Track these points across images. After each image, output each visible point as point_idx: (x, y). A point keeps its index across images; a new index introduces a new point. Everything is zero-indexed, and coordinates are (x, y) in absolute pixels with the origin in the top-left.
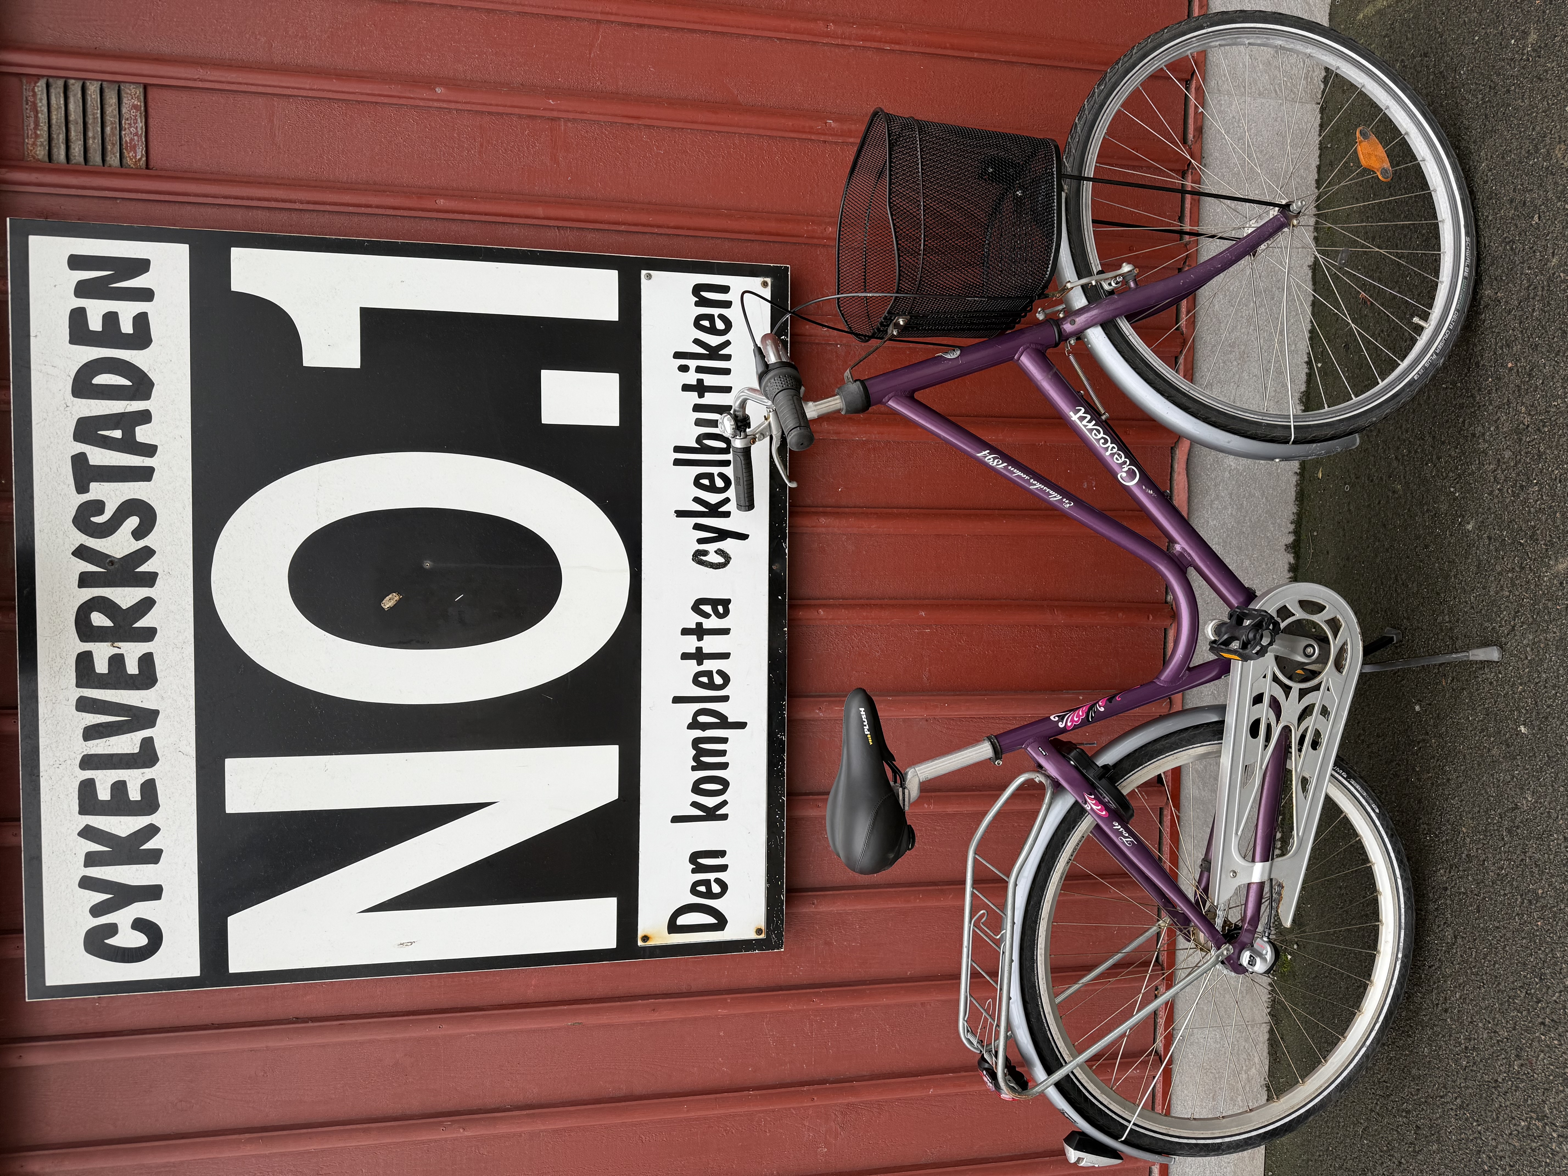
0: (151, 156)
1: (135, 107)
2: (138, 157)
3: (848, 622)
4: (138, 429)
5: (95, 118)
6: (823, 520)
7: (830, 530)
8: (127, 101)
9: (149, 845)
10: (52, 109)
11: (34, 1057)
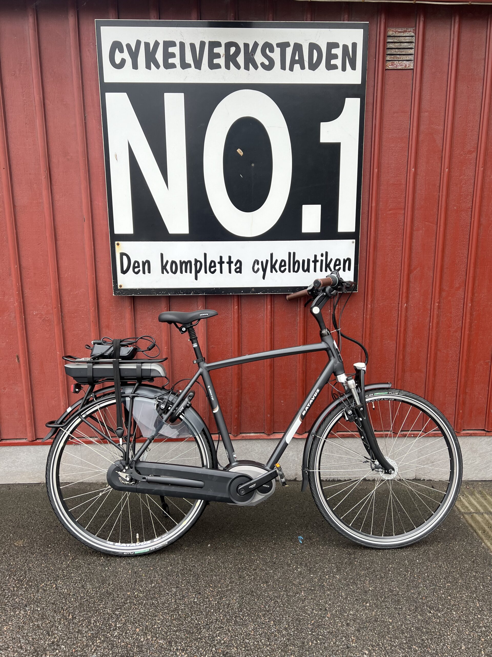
0: (390, 71)
1: (406, 66)
2: (389, 66)
3: (233, 317)
4: (299, 65)
5: (402, 52)
6: (269, 307)
7: (265, 310)
8: (407, 63)
9: (152, 65)
10: (405, 38)
11: (71, 20)
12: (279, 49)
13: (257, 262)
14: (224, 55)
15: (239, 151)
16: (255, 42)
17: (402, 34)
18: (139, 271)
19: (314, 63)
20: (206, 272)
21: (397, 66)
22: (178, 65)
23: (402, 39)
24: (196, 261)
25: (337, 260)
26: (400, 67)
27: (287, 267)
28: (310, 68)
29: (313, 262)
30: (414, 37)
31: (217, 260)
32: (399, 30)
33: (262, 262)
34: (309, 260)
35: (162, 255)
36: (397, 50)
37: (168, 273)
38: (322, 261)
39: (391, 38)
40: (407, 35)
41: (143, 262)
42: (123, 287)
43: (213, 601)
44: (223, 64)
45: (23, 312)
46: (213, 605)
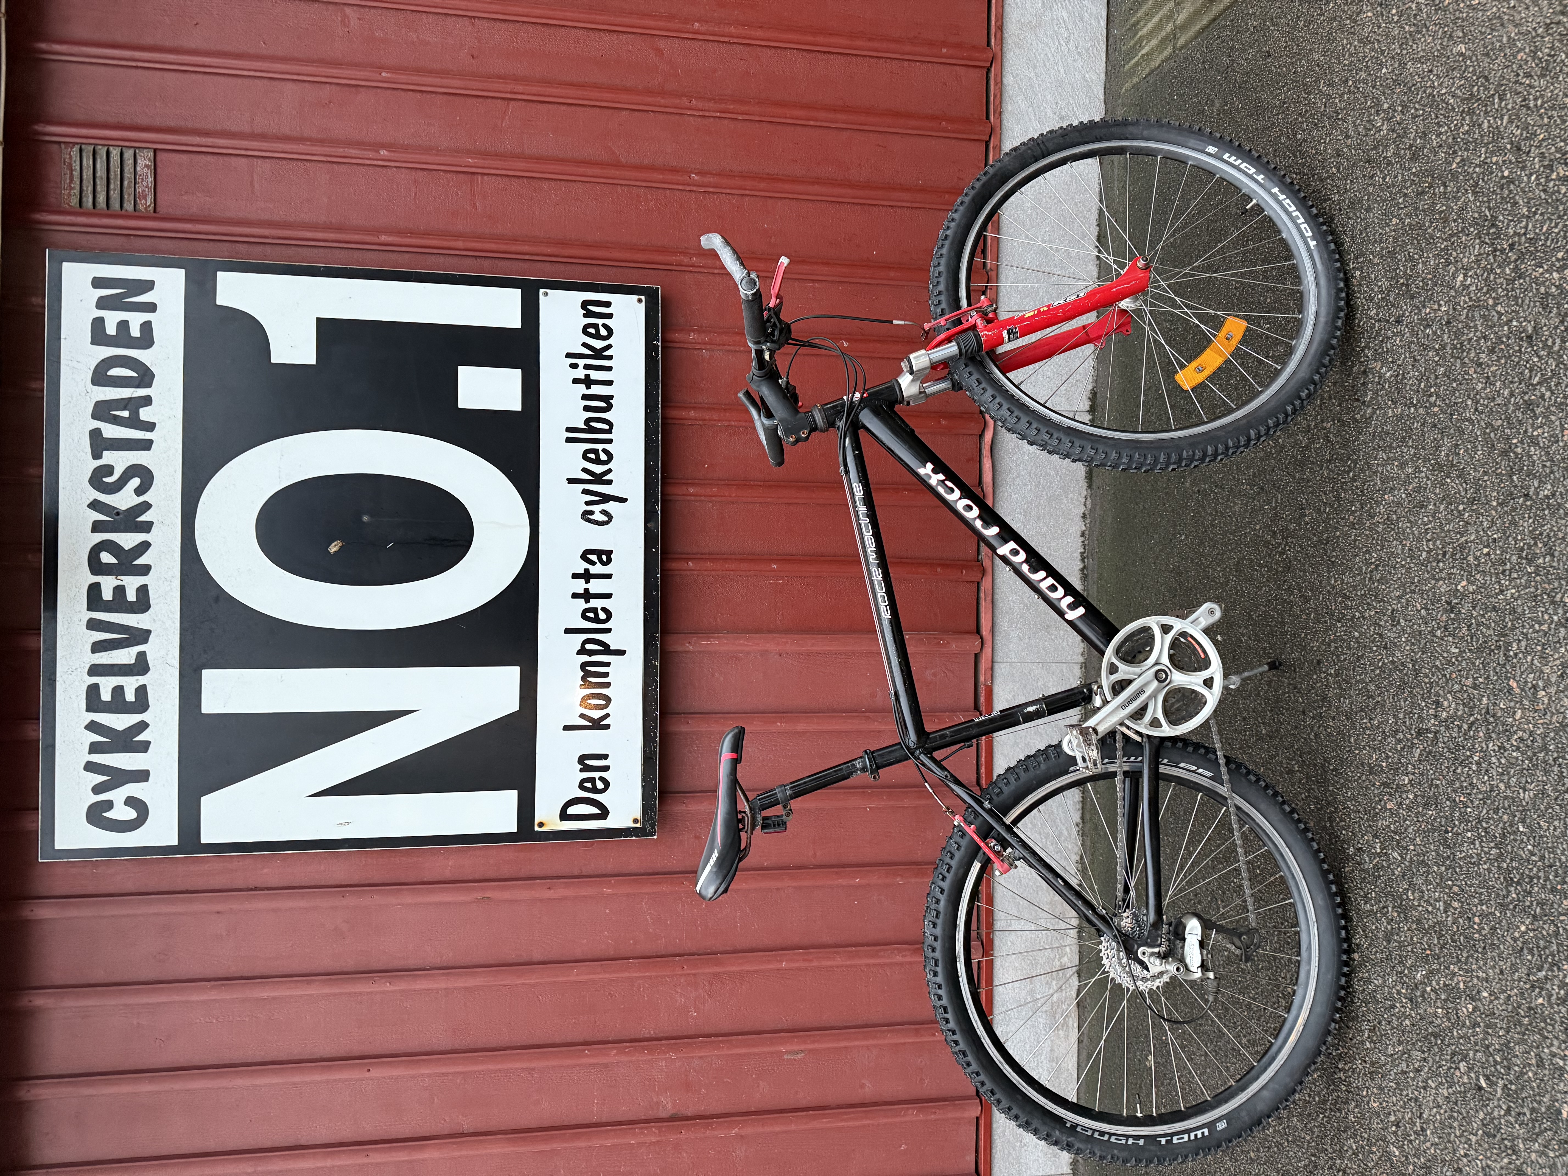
0: (158, 203)
1: (147, 166)
2: (148, 204)
3: (713, 573)
4: (141, 410)
5: (116, 175)
6: (691, 490)
7: (698, 498)
8: (141, 162)
9: (140, 738)
10: (84, 168)
11: (43, 912)
12: (105, 453)
13: (586, 516)
14: (119, 577)
15: (333, 548)
16: (89, 506)
17: (76, 174)
18: (602, 779)
19: (135, 375)
20: (608, 631)
21: (147, 187)
22: (141, 680)
23: (88, 174)
24: (582, 651)
25: (585, 331)
26: (150, 179)
27: (600, 447)
28: (149, 385)
29: (588, 387)
30: (83, 146)
31: (581, 604)
32: (68, 181)
33: (588, 503)
34: (585, 397)
35: (567, 728)
36: (112, 186)
37: (608, 715)
38: (587, 367)
39: (84, 199)
40: (78, 163)
41: (581, 770)
42: (638, 815)
43: (1337, 631)
44: (139, 581)
45: (690, 1041)
46: (1346, 631)
